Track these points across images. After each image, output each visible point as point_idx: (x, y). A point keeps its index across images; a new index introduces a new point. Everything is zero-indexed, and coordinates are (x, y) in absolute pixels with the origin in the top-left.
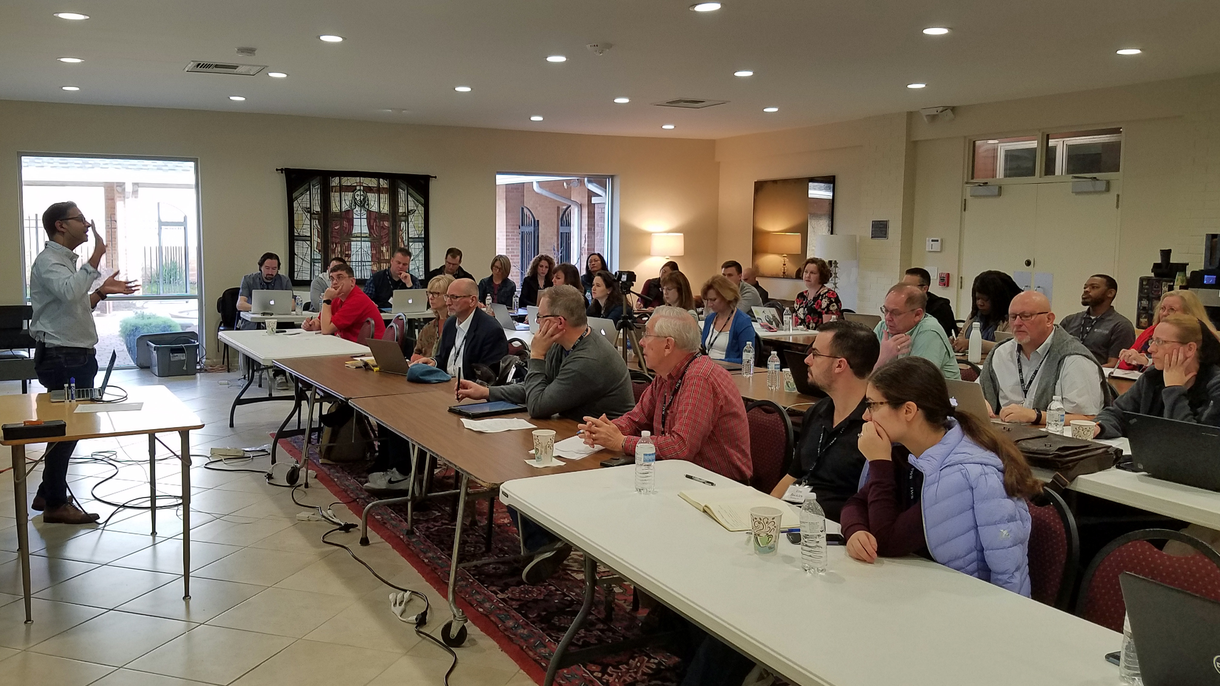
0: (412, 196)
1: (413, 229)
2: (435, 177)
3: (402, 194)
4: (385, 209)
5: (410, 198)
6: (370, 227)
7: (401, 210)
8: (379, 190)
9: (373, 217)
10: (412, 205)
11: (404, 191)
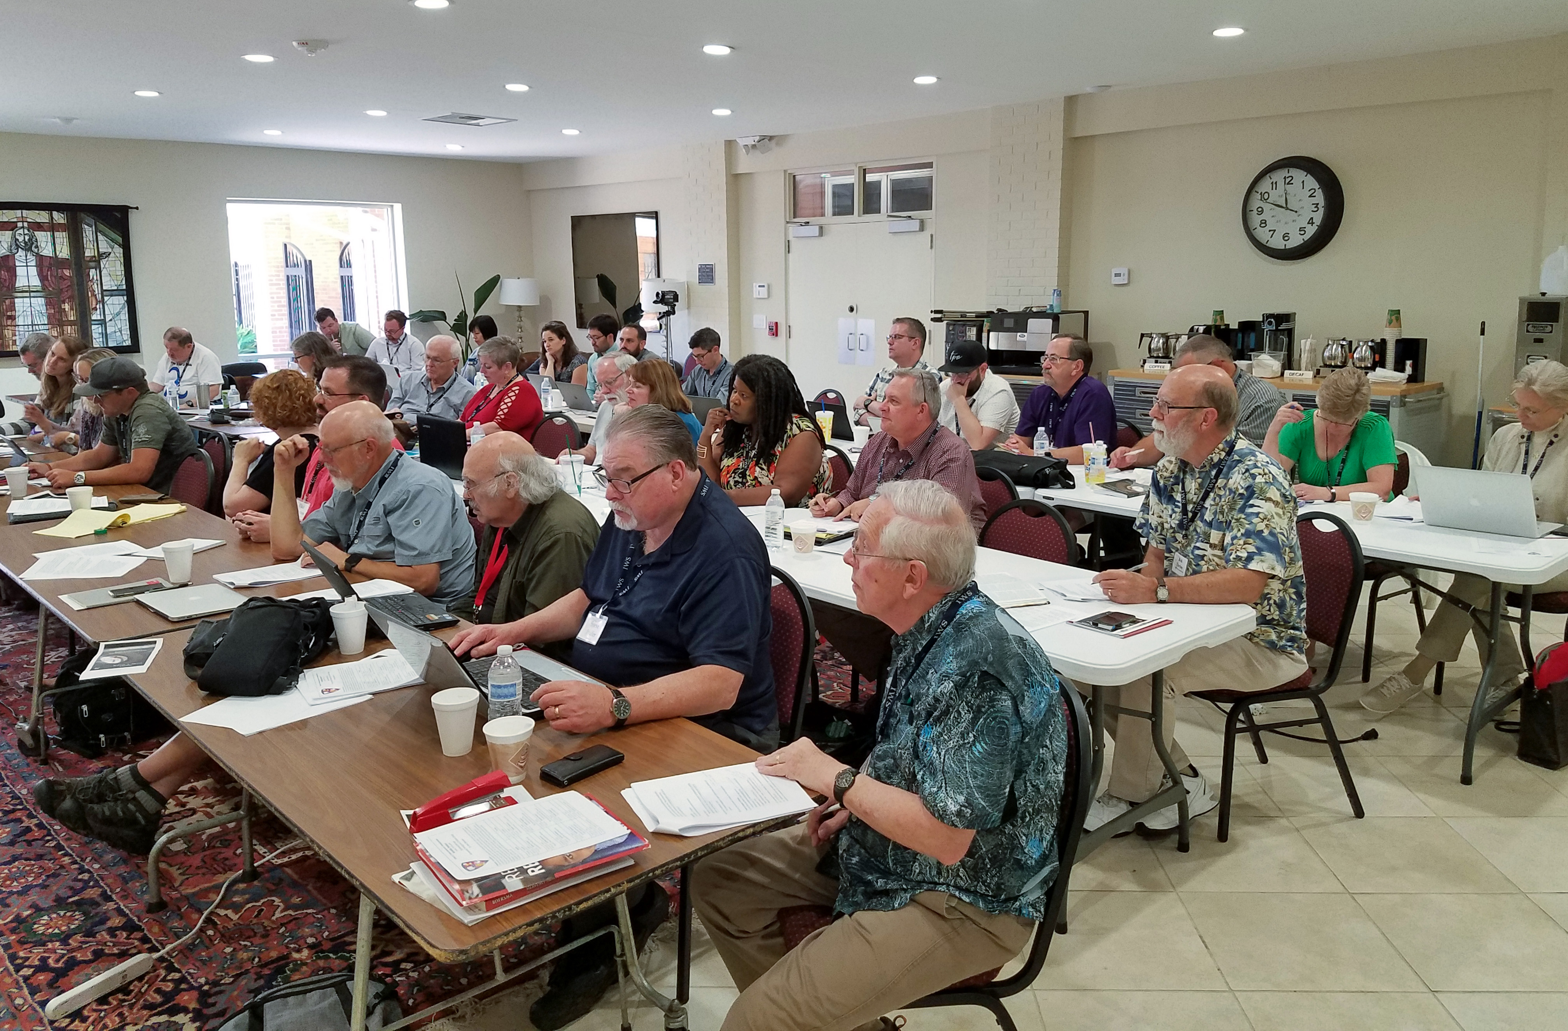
0: (104, 235)
1: (109, 278)
2: (137, 208)
3: (88, 232)
4: (64, 252)
5: (100, 237)
6: (42, 277)
7: (88, 253)
8: (53, 228)
9: (46, 263)
10: (104, 247)
11: (91, 227)
